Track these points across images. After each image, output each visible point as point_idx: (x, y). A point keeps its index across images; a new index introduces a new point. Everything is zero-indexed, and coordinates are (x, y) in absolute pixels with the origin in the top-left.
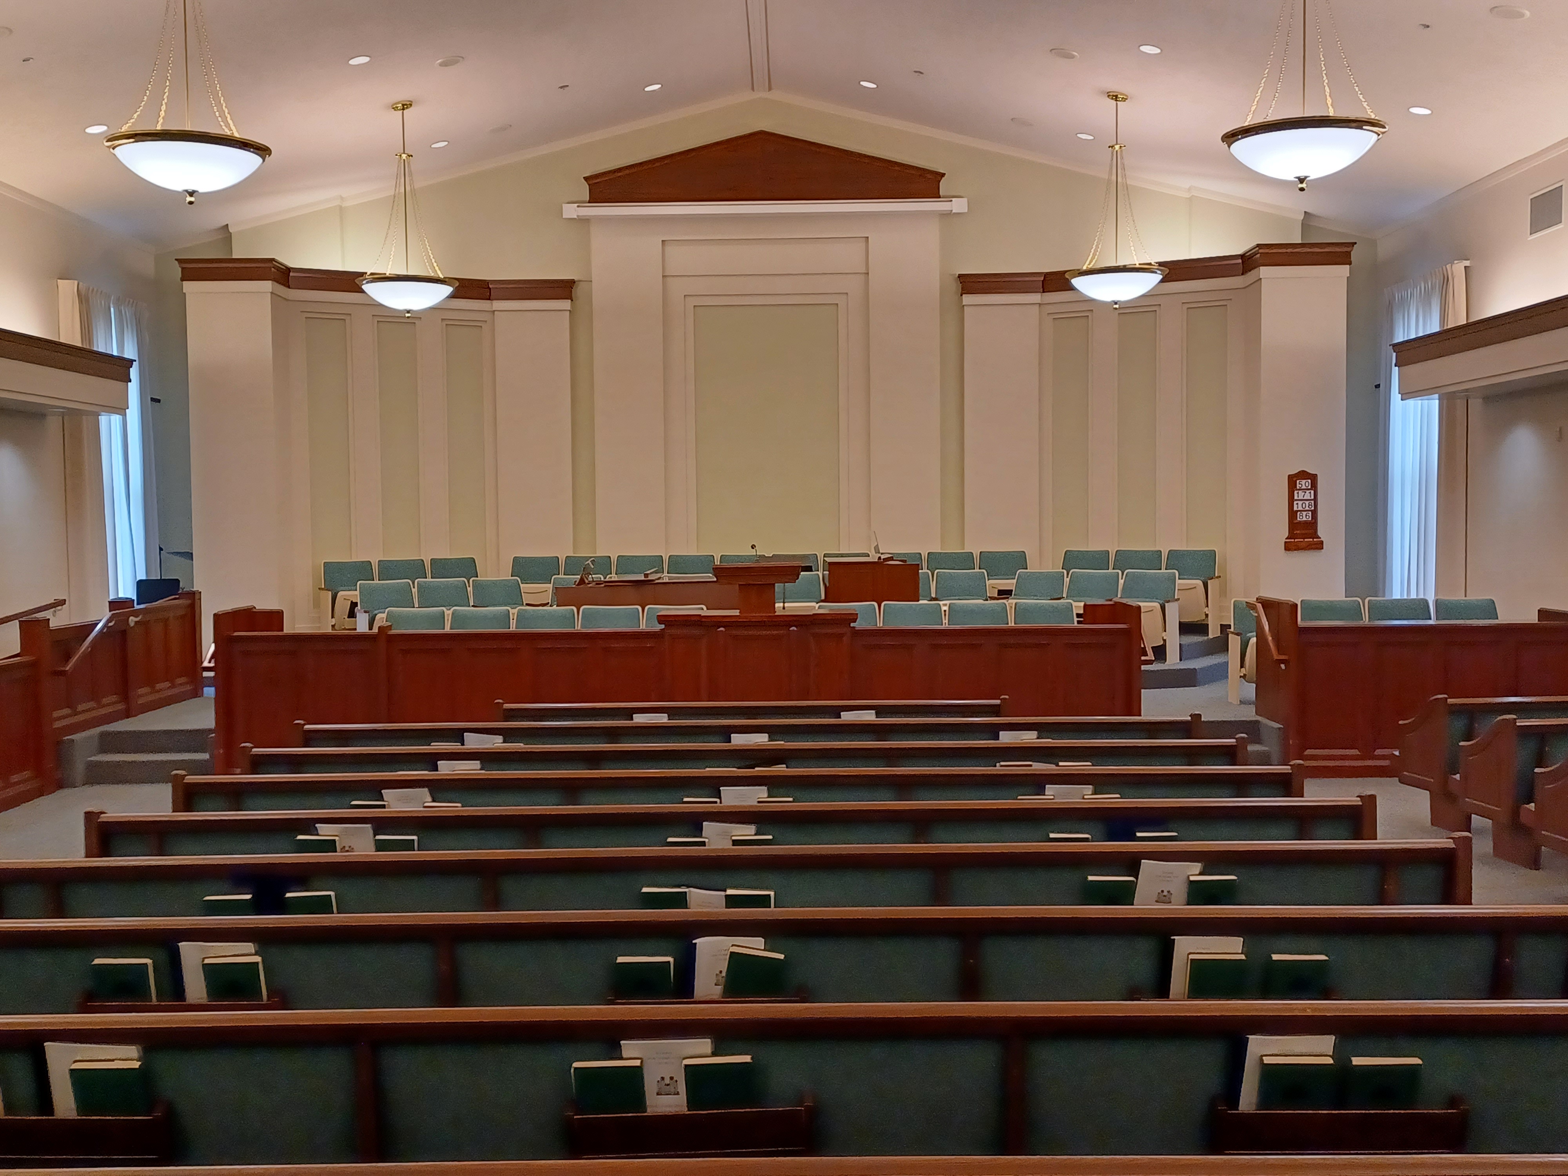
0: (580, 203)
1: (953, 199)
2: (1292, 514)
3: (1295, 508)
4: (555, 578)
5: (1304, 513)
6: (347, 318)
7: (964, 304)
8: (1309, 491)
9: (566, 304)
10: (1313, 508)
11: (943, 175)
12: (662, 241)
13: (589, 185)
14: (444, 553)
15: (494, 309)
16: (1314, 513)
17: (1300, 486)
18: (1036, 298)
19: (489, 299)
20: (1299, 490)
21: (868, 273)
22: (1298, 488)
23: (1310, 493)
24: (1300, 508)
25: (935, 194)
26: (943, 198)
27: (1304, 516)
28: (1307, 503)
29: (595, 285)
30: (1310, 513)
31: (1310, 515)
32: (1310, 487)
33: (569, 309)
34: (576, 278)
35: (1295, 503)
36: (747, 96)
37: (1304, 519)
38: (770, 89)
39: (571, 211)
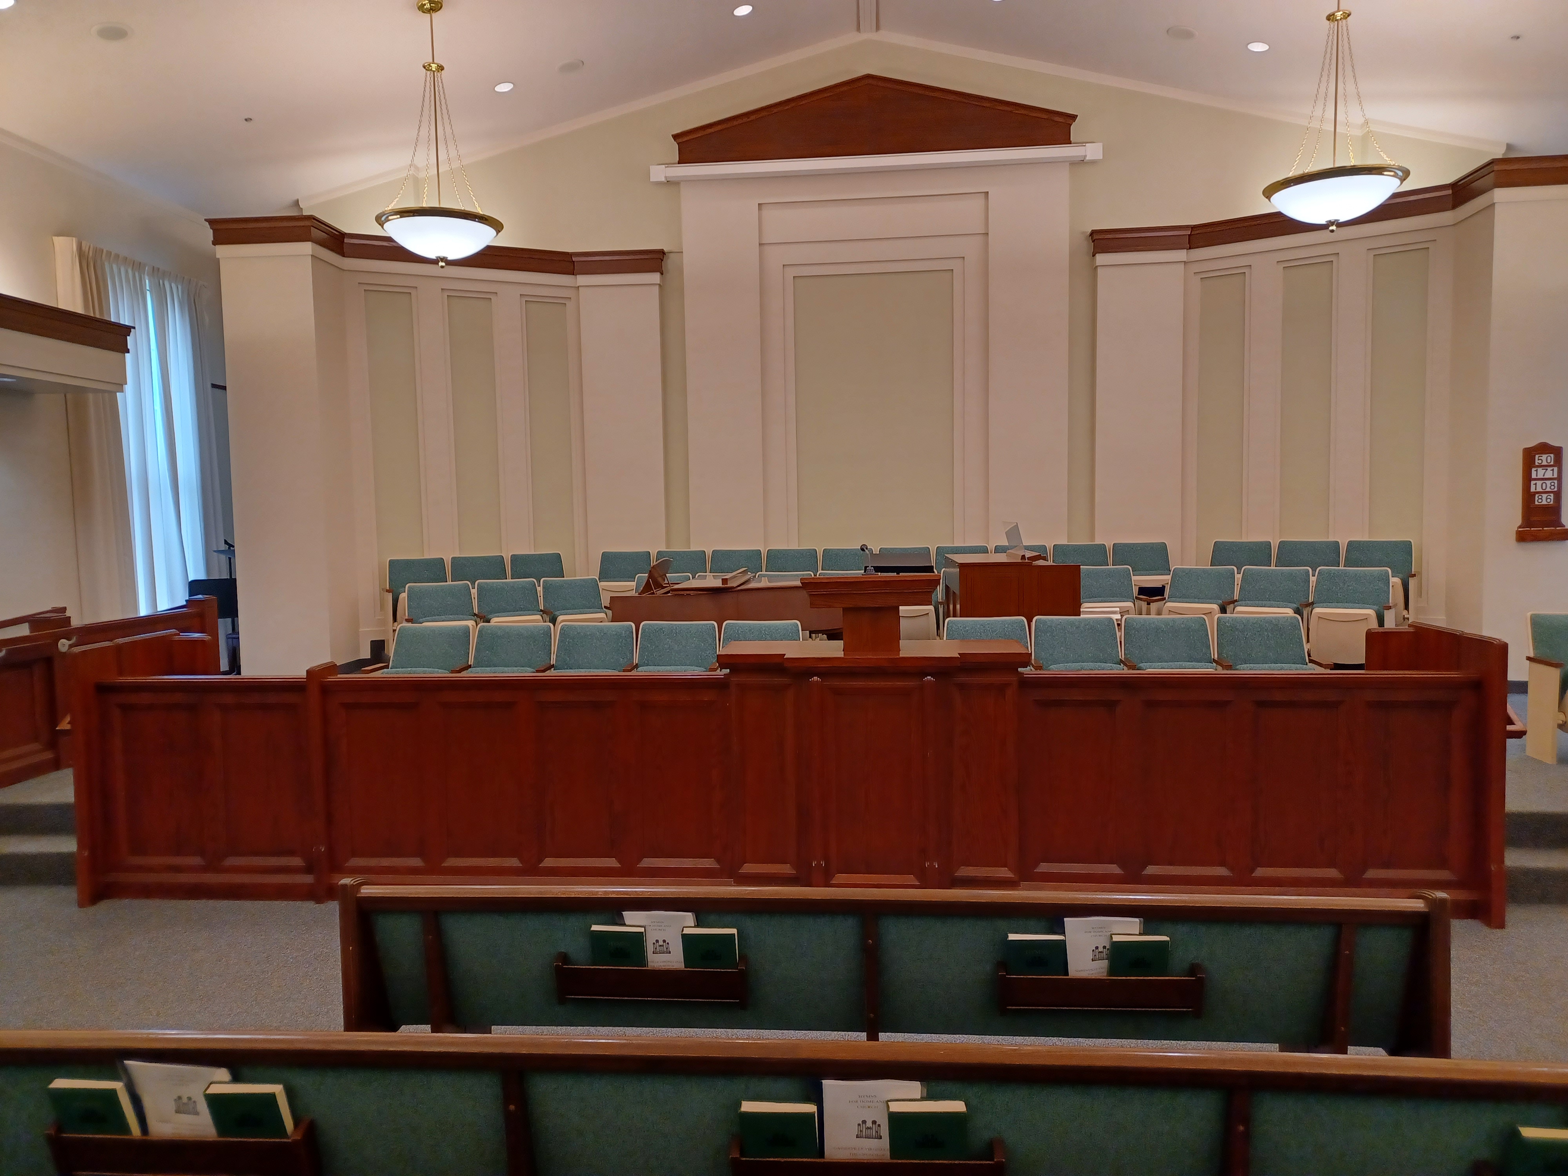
0: (668, 164)
1: (1087, 144)
2: (1528, 496)
3: (1533, 489)
4: (638, 577)
5: (1544, 496)
6: (413, 292)
7: (1097, 265)
8: (1552, 468)
9: (655, 277)
10: (1556, 489)
11: (1074, 117)
12: (759, 204)
13: (678, 144)
14: (525, 549)
15: (578, 285)
16: (1558, 495)
17: (1540, 461)
18: (1181, 255)
19: (573, 274)
20: (1538, 466)
21: (988, 234)
22: (1537, 464)
23: (1553, 470)
24: (1539, 489)
25: (1065, 139)
26: (1073, 144)
27: (1544, 499)
28: (1548, 482)
29: (687, 259)
30: (1552, 495)
31: (1552, 498)
32: (1552, 463)
33: (659, 283)
34: (666, 250)
35: (1533, 482)
36: (852, 38)
37: (1544, 502)
38: (878, 28)
39: (659, 173)
